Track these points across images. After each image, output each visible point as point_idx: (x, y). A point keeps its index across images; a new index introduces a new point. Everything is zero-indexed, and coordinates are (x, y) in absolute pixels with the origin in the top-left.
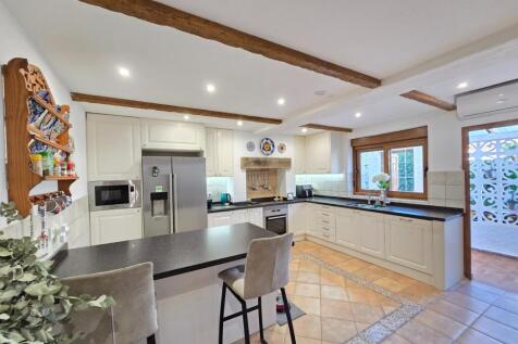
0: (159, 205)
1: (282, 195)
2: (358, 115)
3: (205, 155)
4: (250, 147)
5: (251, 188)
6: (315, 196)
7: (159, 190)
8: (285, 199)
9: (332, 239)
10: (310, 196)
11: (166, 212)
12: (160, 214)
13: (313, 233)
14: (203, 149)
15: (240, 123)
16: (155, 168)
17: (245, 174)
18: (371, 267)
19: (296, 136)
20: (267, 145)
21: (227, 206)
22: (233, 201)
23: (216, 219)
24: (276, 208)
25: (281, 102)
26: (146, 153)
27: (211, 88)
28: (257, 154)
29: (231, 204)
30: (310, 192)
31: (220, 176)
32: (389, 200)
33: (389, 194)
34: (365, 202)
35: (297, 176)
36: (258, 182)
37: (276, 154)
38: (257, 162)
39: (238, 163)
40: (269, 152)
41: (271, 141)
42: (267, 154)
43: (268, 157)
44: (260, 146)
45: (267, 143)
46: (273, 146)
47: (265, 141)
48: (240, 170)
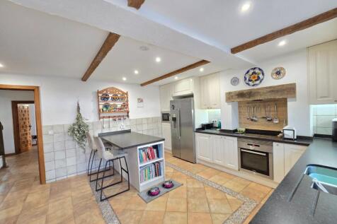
4: (235, 81)
5: (250, 119)
7: (174, 116)
16: (172, 106)
20: (255, 75)
28: (242, 87)
31: (211, 108)
37: (269, 81)
38: (241, 94)
39: (223, 97)
40: (258, 82)
41: (260, 69)
42: (253, 85)
43: (255, 87)
44: (245, 78)
45: (254, 73)
46: (263, 74)
47: (251, 72)
48: (226, 103)
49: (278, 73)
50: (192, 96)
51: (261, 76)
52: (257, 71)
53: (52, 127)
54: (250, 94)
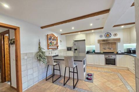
0: (76, 51)
4: (101, 36)
5: (104, 49)
7: (76, 48)
12: (76, 53)
15: (93, 31)
16: (75, 44)
17: (99, 45)
21: (94, 53)
28: (104, 38)
31: (91, 45)
38: (104, 41)
39: (97, 42)
40: (109, 37)
41: (110, 33)
42: (108, 38)
43: (108, 39)
44: (105, 36)
45: (108, 34)
46: (111, 35)
47: (107, 34)
48: (97, 44)
49: (115, 35)
50: (84, 40)
51: (110, 35)
52: (109, 34)
53: (26, 54)
54: (107, 40)
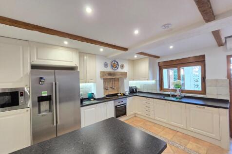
0: (45, 105)
1: (122, 92)
2: (171, 47)
3: (79, 70)
4: (106, 65)
5: (106, 89)
6: (138, 92)
7: (44, 94)
8: (124, 95)
9: (151, 116)
10: (136, 92)
11: (50, 109)
12: (46, 111)
13: (141, 113)
14: (78, 65)
16: (41, 78)
17: (103, 81)
18: (178, 133)
19: (129, 60)
20: (115, 65)
21: (92, 101)
22: (96, 97)
23: (86, 110)
24: (120, 100)
25: (136, 32)
26: (34, 67)
27: (89, 10)
28: (109, 69)
29: (95, 99)
30: (136, 90)
31: (88, 82)
32: (183, 95)
33: (182, 91)
34: (169, 95)
35: (130, 82)
36: (109, 86)
37: (120, 70)
41: (117, 62)
42: (115, 70)
44: (111, 65)
46: (118, 65)
47: (113, 62)
48: (100, 79)
49: (122, 66)
